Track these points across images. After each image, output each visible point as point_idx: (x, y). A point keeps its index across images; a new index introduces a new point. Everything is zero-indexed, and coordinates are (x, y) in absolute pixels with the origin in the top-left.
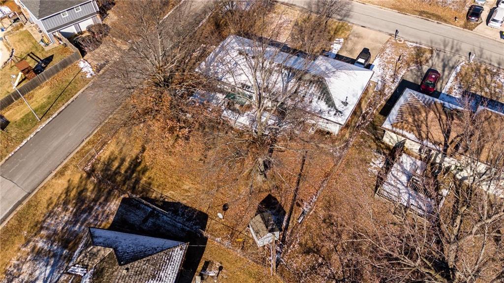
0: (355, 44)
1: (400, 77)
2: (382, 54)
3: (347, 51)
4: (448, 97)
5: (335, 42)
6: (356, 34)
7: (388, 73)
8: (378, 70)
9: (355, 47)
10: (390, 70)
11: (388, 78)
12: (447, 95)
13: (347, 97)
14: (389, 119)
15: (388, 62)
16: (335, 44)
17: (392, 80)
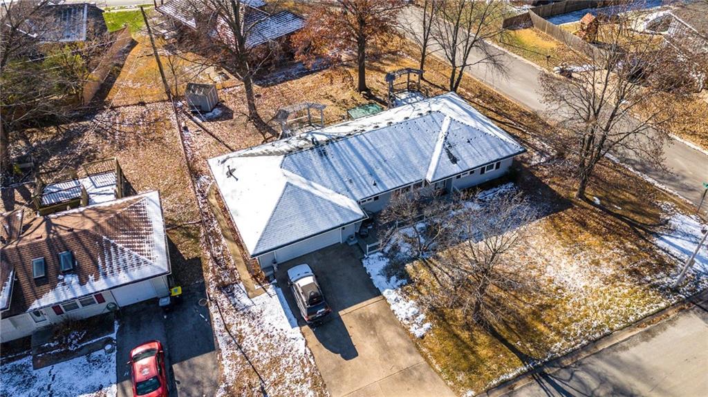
0: (385, 348)
1: (225, 351)
2: (307, 370)
3: (377, 317)
4: (97, 385)
5: (422, 316)
6: (421, 379)
7: (252, 337)
8: (275, 324)
9: (375, 340)
10: (256, 348)
11: (242, 326)
12: (101, 388)
13: (237, 180)
14: (157, 205)
15: (275, 361)
16: (414, 310)
17: (234, 330)
